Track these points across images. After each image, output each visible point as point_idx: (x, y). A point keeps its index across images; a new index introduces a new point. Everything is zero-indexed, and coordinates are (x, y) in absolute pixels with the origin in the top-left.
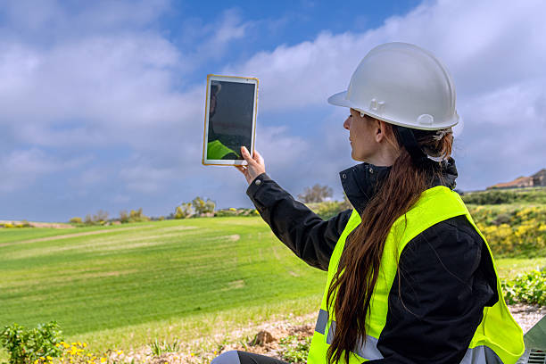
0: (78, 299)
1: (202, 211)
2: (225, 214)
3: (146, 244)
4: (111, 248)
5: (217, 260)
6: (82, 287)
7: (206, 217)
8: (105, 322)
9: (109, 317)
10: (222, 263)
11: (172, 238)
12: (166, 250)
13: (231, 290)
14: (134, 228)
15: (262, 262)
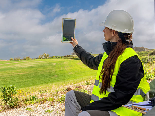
0: (12, 80)
1: (46, 57)
2: (52, 58)
3: (31, 66)
4: (21, 67)
5: (50, 70)
6: (14, 77)
7: (47, 58)
8: (20, 86)
9: (21, 85)
10: (51, 71)
11: (38, 64)
12: (36, 67)
13: (54, 78)
14: (28, 61)
15: (62, 70)
